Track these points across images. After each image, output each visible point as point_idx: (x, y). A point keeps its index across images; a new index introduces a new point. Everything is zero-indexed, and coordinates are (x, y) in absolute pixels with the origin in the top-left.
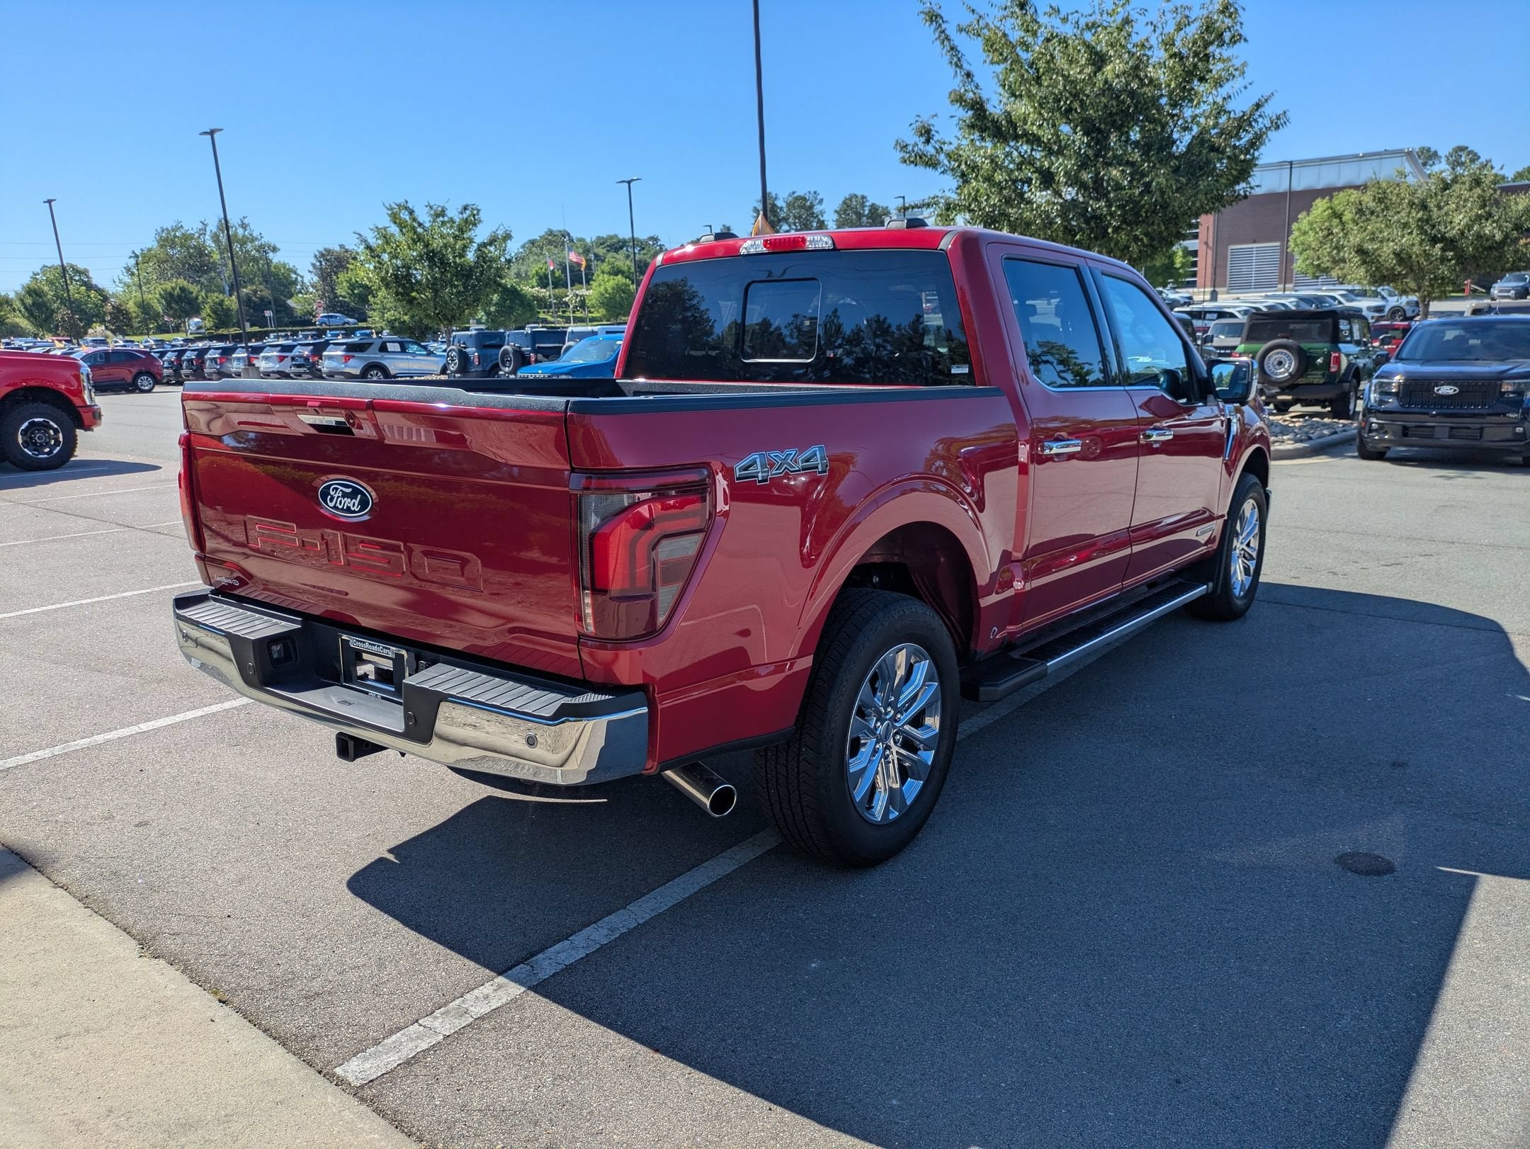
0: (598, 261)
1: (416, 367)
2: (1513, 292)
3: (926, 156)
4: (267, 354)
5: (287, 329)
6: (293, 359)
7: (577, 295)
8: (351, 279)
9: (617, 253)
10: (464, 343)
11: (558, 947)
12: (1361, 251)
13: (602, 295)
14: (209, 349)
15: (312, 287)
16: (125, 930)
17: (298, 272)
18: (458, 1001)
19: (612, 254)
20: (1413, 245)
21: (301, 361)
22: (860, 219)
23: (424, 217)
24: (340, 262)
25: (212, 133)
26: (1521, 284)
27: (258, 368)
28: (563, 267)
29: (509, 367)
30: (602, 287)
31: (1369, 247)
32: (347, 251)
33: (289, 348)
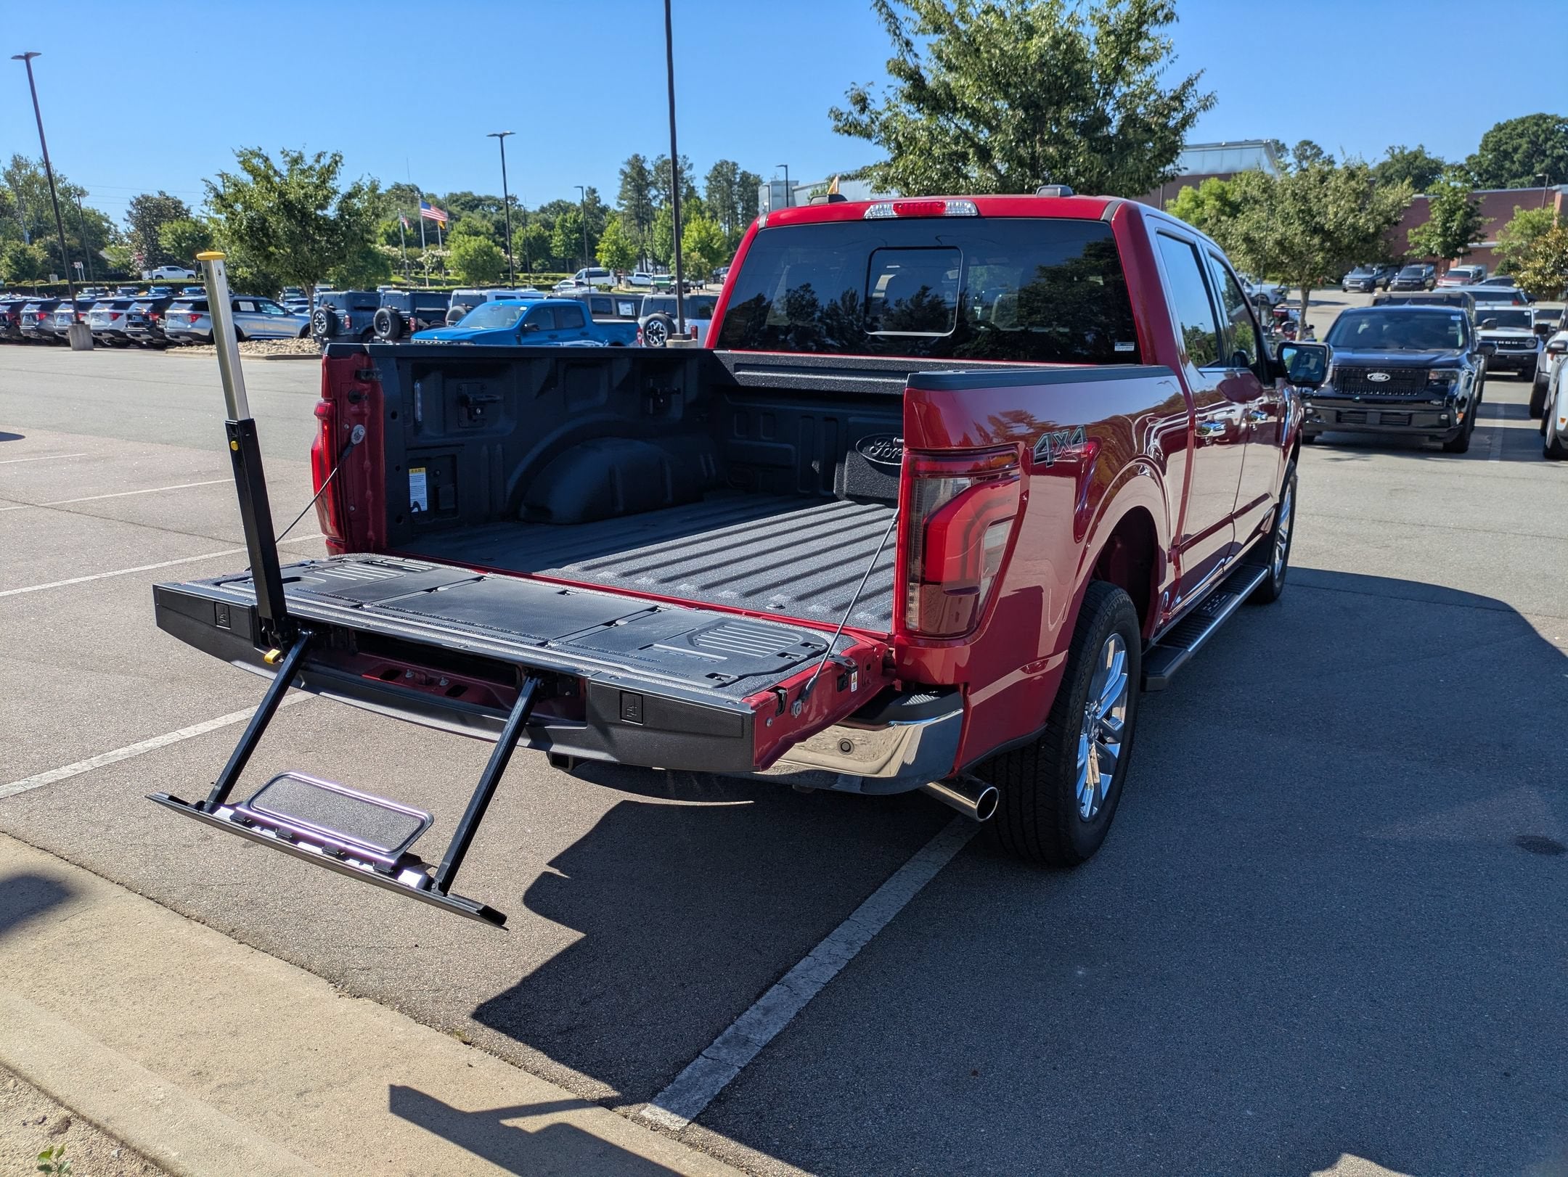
0: (452, 219)
1: (271, 329)
2: (1362, 283)
3: (861, 127)
4: (98, 311)
5: (103, 283)
6: (129, 317)
7: (434, 256)
8: (177, 230)
9: (472, 211)
10: (332, 305)
11: (803, 963)
12: (1248, 239)
13: (462, 256)
14: (25, 302)
15: (128, 237)
16: (302, 967)
17: (111, 220)
18: (731, 1029)
19: (466, 213)
20: (1296, 234)
21: (138, 319)
22: (731, 187)
23: (280, 164)
24: (160, 210)
25: (27, 57)
26: (1370, 276)
27: (88, 326)
28: (416, 226)
29: (386, 332)
30: (462, 248)
31: (1256, 235)
32: (168, 198)
33: (125, 305)
